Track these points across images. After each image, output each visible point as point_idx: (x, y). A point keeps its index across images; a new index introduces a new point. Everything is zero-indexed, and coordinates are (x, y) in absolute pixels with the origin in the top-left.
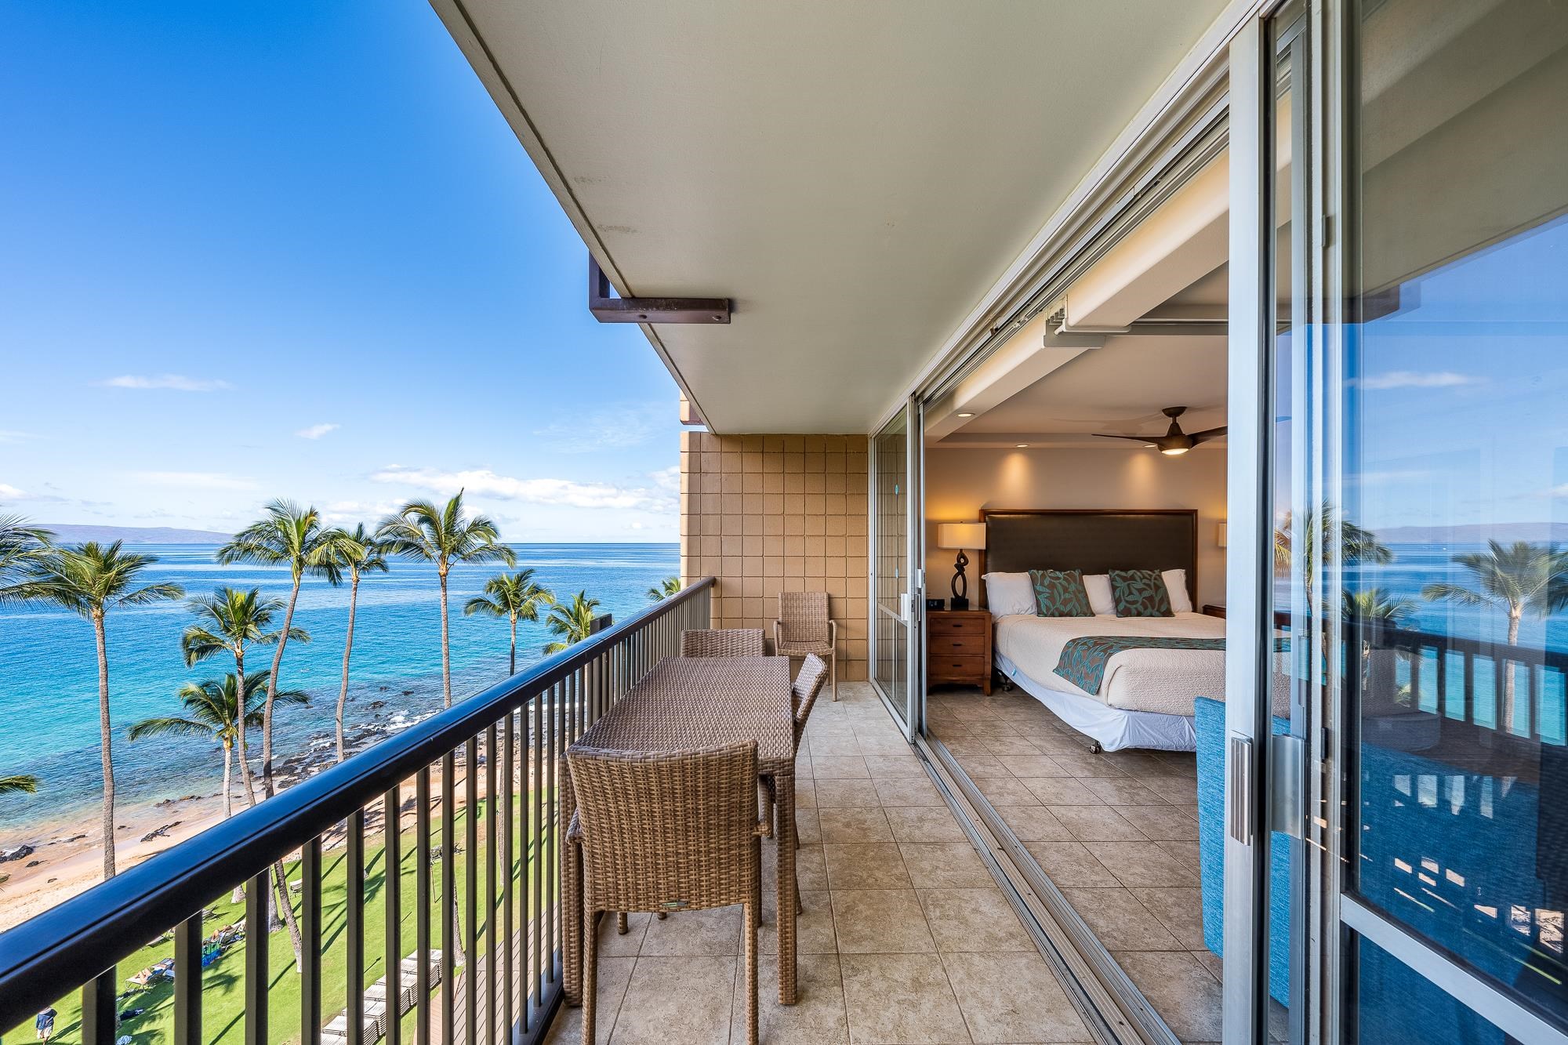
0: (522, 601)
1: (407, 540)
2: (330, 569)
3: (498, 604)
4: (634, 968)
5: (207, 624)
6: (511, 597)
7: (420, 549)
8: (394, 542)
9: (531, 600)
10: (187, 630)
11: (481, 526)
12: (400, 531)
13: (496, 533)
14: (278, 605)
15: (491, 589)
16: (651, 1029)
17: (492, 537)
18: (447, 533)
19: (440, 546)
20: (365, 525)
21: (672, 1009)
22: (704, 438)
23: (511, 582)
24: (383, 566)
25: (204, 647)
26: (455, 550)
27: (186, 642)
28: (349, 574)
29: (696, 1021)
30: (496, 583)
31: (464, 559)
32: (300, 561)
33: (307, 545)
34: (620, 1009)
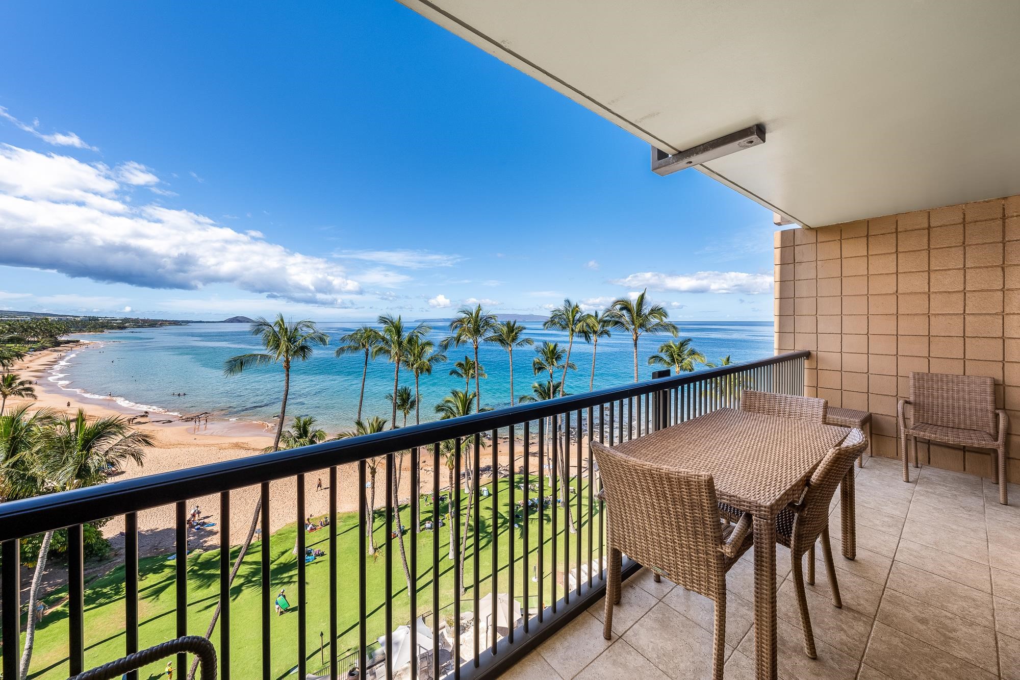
0: (683, 359)
1: (617, 319)
2: (585, 334)
3: (668, 359)
4: (655, 606)
5: (539, 358)
6: (676, 356)
7: (622, 324)
8: (610, 321)
9: (688, 359)
10: (535, 359)
11: (657, 311)
12: (613, 315)
13: (666, 315)
14: (564, 351)
15: (662, 350)
16: (650, 647)
17: (663, 317)
18: (637, 315)
19: (633, 323)
20: (598, 311)
21: (669, 646)
22: (798, 235)
23: (676, 346)
24: (607, 333)
25: (540, 368)
26: (642, 326)
27: (534, 365)
28: (593, 338)
29: (682, 666)
30: (667, 346)
31: (646, 331)
32: (573, 330)
33: (575, 322)
34: (637, 622)
